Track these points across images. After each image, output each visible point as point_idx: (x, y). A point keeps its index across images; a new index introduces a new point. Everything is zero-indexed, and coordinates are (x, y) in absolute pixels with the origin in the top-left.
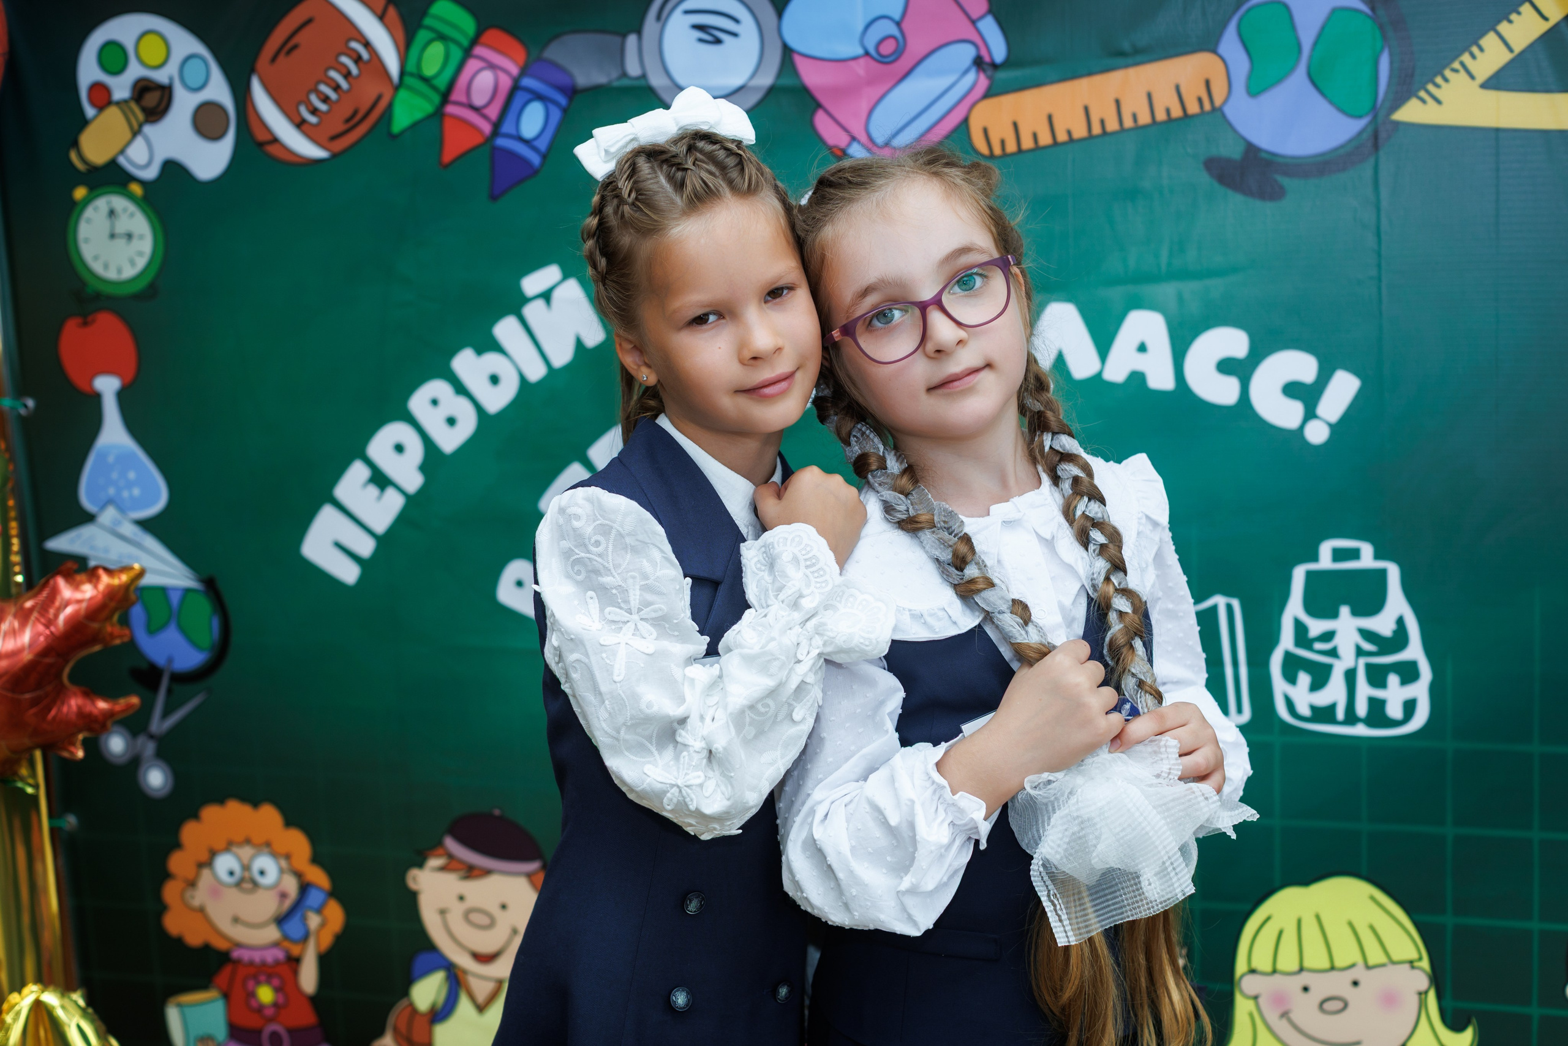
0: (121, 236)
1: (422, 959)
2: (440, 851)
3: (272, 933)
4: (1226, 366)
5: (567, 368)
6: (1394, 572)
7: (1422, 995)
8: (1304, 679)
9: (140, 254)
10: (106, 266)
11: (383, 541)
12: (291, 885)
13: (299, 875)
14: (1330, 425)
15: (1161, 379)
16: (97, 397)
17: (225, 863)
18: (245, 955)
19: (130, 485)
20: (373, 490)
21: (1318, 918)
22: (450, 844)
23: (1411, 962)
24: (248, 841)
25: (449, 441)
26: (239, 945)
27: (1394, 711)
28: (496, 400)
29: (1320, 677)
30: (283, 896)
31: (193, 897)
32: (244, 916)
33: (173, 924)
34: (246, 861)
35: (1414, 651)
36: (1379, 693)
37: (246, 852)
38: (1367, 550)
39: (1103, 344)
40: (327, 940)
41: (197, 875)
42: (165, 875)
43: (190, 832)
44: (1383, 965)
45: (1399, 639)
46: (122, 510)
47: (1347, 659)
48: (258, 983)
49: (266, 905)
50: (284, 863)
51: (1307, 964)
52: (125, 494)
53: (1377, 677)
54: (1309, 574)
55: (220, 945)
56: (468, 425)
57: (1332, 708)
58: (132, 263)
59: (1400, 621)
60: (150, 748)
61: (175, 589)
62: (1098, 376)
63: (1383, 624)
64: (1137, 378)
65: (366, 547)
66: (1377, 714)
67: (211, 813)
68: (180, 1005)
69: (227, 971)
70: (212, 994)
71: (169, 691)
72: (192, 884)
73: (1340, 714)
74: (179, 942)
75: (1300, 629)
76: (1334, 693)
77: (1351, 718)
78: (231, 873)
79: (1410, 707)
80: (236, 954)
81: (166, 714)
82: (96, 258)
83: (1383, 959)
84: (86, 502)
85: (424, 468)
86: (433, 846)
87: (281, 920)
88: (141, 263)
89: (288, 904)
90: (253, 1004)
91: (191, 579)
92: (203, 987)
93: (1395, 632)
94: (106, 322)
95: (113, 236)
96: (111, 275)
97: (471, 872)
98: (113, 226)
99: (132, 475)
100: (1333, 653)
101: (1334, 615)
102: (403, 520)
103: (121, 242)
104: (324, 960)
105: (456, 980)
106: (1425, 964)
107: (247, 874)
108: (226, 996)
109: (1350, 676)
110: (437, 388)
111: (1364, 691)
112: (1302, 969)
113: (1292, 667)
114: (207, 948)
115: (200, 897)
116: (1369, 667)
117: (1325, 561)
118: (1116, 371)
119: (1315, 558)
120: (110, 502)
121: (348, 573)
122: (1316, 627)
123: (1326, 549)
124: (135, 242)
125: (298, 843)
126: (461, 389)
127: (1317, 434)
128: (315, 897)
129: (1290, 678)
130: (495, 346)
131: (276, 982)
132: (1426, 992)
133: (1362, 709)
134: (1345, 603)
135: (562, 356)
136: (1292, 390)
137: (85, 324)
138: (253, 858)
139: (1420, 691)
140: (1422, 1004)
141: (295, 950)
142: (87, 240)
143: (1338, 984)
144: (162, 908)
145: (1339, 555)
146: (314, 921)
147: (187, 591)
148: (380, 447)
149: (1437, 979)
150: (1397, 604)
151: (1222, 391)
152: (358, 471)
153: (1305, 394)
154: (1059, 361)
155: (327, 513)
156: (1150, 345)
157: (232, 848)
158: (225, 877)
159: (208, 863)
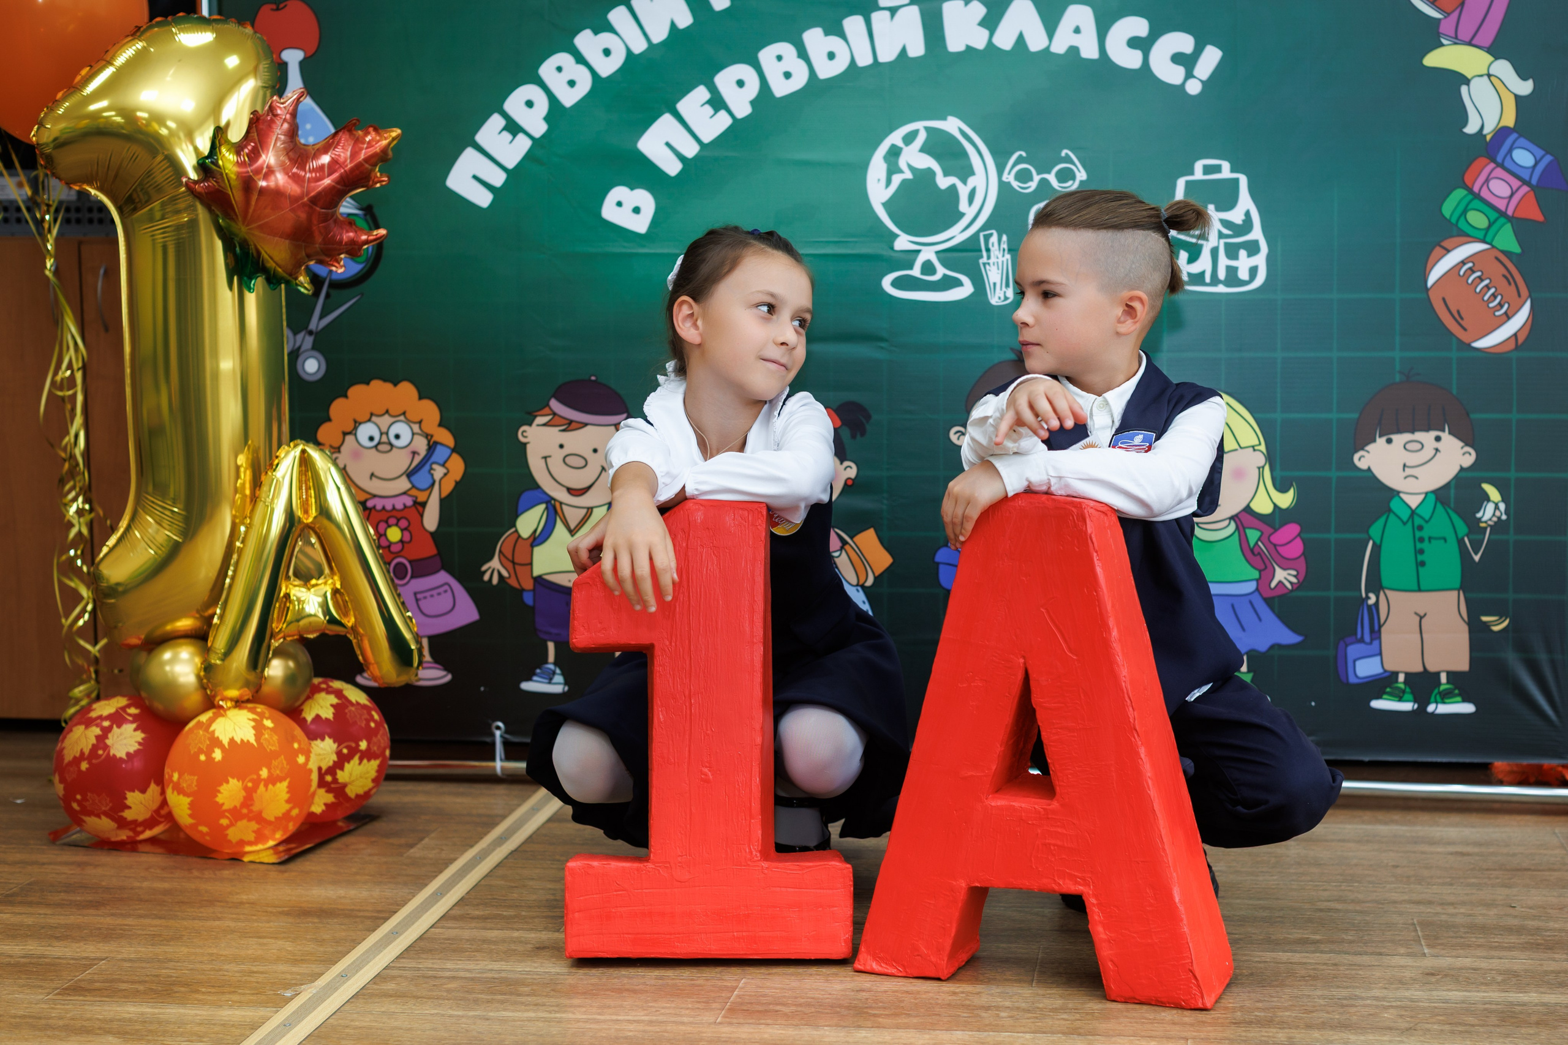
1: (526, 497)
2: (546, 410)
3: (404, 484)
4: (1134, 43)
5: (663, 43)
6: (1243, 180)
7: (1261, 469)
11: (513, 174)
12: (421, 445)
13: (428, 436)
14: (1202, 82)
15: (1089, 51)
16: (284, 65)
17: (366, 431)
18: (379, 502)
20: (507, 136)
22: (554, 404)
23: (1253, 447)
24: (387, 412)
25: (569, 98)
26: (374, 495)
27: (1243, 275)
28: (607, 67)
29: (1195, 252)
30: (414, 453)
32: (378, 472)
34: (384, 430)
35: (1257, 234)
36: (1233, 263)
37: (386, 420)
38: (1226, 166)
39: (1051, 29)
40: (448, 487)
41: (343, 441)
43: (338, 408)
44: (1236, 450)
45: (1247, 226)
47: (1213, 241)
48: (388, 524)
49: (400, 462)
50: (416, 428)
53: (1232, 252)
54: (1187, 182)
56: (585, 84)
57: (1203, 273)
59: (1248, 214)
60: (309, 341)
62: (1047, 50)
63: (1236, 216)
64: (1074, 51)
65: (498, 178)
66: (1232, 277)
67: (355, 391)
71: (328, 296)
72: (336, 449)
73: (1208, 279)
76: (1204, 264)
77: (1215, 281)
78: (371, 438)
79: (1253, 271)
80: (370, 503)
81: (321, 317)
83: (1237, 447)
85: (547, 119)
86: (542, 406)
87: (410, 474)
89: (417, 460)
90: (383, 541)
91: (354, 207)
93: (1243, 221)
94: (295, 8)
97: (570, 426)
99: (308, 127)
102: (529, 157)
104: (444, 502)
105: (554, 510)
106: (1263, 448)
107: (384, 439)
109: (1214, 252)
110: (563, 58)
111: (1223, 261)
115: (342, 459)
116: (1227, 245)
117: (1198, 174)
118: (1059, 46)
119: (1192, 173)
121: (483, 199)
123: (1199, 166)
125: (430, 411)
126: (580, 59)
127: (1194, 88)
128: (441, 453)
130: (610, 29)
131: (404, 523)
132: (1263, 467)
133: (1222, 274)
134: (1211, 203)
135: (659, 34)
136: (1177, 58)
137: (278, 9)
138: (390, 425)
139: (1260, 260)
140: (1261, 475)
141: (422, 497)
145: (1207, 170)
146: (439, 472)
148: (514, 104)
149: (1270, 458)
150: (1246, 202)
151: (1131, 60)
152: (496, 122)
153: (1186, 61)
154: (1021, 39)
155: (469, 153)
156: (1082, 28)
157: (374, 419)
158: (365, 442)
159: (353, 432)
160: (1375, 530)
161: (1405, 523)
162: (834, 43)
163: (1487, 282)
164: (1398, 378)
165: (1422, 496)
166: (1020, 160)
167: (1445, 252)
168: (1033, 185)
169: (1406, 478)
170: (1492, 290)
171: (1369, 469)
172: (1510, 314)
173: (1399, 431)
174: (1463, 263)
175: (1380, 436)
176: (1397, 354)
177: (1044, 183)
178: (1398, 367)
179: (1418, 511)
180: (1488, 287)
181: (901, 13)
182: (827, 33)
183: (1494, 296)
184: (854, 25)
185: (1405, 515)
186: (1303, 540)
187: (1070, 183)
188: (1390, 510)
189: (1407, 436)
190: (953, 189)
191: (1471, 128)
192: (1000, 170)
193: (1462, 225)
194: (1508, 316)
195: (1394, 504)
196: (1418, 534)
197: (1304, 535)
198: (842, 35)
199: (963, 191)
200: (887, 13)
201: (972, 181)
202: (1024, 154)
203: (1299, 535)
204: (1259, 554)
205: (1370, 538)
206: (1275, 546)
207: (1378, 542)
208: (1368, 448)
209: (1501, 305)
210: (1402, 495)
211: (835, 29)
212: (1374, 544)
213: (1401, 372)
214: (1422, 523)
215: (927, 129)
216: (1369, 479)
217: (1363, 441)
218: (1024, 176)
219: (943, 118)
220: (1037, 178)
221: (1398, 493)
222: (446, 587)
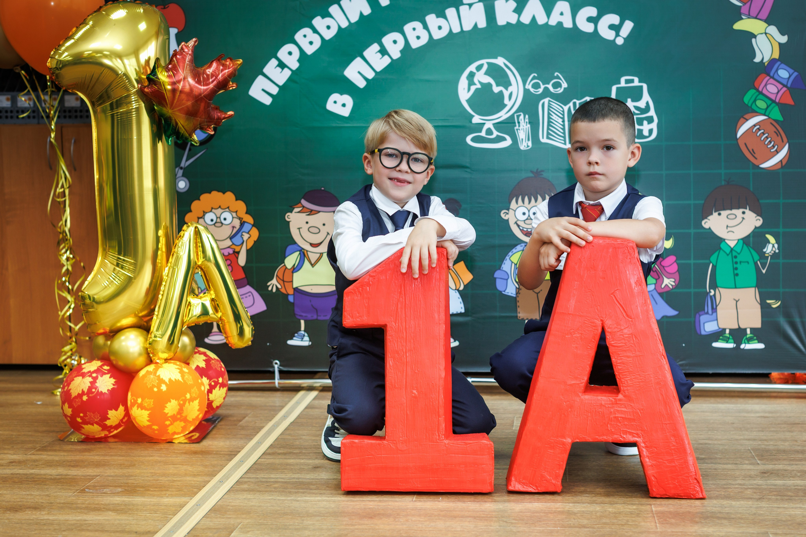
1: (290, 248)
2: (299, 205)
3: (228, 243)
4: (590, 19)
5: (356, 23)
6: (645, 86)
11: (282, 88)
12: (237, 223)
13: (240, 219)
14: (624, 38)
15: (568, 24)
17: (209, 217)
20: (279, 69)
22: (303, 202)
24: (220, 207)
25: (310, 50)
27: (646, 133)
28: (329, 35)
30: (233, 227)
34: (218, 216)
35: (652, 113)
36: (640, 127)
38: (636, 79)
39: (549, 14)
40: (250, 244)
43: (195, 205)
45: (647, 109)
49: (227, 231)
50: (234, 215)
53: (641, 122)
54: (617, 88)
56: (317, 44)
59: (647, 103)
60: (181, 172)
62: (547, 24)
63: (642, 104)
64: (560, 24)
65: (275, 90)
71: (189, 151)
78: (212, 220)
79: (651, 131)
81: (187, 160)
85: (299, 61)
86: (297, 203)
87: (231, 238)
89: (235, 230)
93: (645, 107)
94: (173, 7)
97: (311, 212)
102: (290, 79)
104: (248, 252)
105: (303, 254)
107: (218, 220)
110: (306, 31)
117: (623, 84)
118: (553, 22)
119: (619, 83)
121: (267, 101)
123: (623, 80)
125: (241, 206)
126: (315, 31)
127: (620, 41)
128: (247, 227)
130: (330, 16)
131: (228, 262)
134: (629, 98)
135: (354, 18)
136: (612, 27)
137: (164, 8)
138: (222, 213)
139: (654, 126)
141: (237, 249)
145: (627, 81)
146: (246, 236)
148: (282, 53)
150: (646, 97)
151: (588, 28)
152: (273, 62)
153: (616, 28)
154: (534, 19)
155: (260, 78)
156: (564, 13)
157: (213, 210)
158: (209, 222)
159: (203, 217)
160: (713, 258)
161: (728, 255)
162: (441, 21)
163: (766, 135)
164: (723, 183)
165: (736, 241)
166: (534, 78)
167: (745, 120)
168: (541, 90)
169: (728, 232)
170: (769, 139)
171: (710, 228)
172: (778, 151)
173: (724, 209)
174: (755, 126)
175: (715, 212)
176: (723, 171)
177: (546, 89)
178: (723, 178)
179: (734, 249)
180: (767, 138)
181: (474, 6)
182: (438, 16)
183: (770, 142)
184: (451, 12)
185: (728, 251)
186: (677, 264)
187: (559, 89)
188: (720, 248)
189: (728, 212)
190: (501, 93)
191: (757, 60)
192: (524, 83)
193: (754, 107)
194: (777, 152)
195: (722, 245)
196: (735, 260)
197: (678, 262)
198: (445, 17)
199: (506, 94)
200: (467, 7)
201: (510, 89)
202: (536, 75)
203: (675, 261)
204: (656, 271)
205: (711, 262)
206: (664, 267)
207: (715, 264)
208: (709, 218)
209: (773, 146)
210: (726, 241)
211: (441, 14)
212: (713, 265)
213: (725, 180)
214: (736, 254)
215: (488, 63)
216: (710, 233)
217: (706, 214)
218: (536, 86)
219: (496, 58)
220: (543, 87)
221: (724, 240)
222: (250, 294)
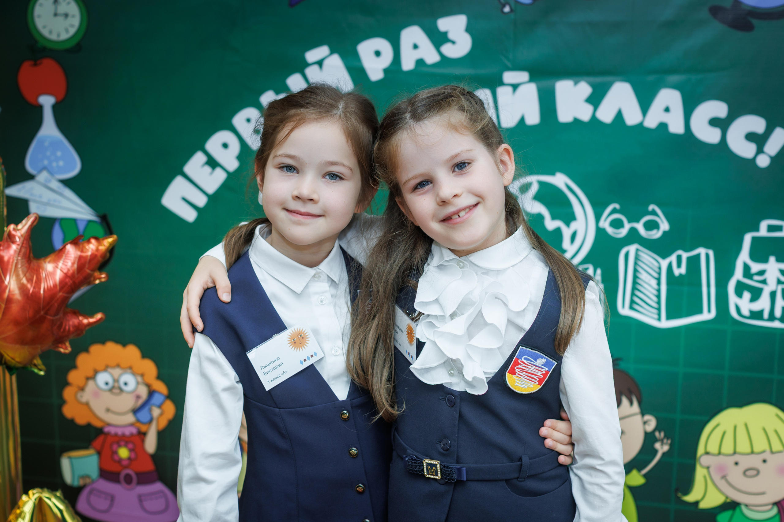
0: (61, 15)
3: (130, 418)
4: (714, 122)
8: (747, 295)
9: (72, 26)
10: (51, 32)
11: (213, 198)
12: (143, 392)
13: (148, 386)
14: (771, 157)
15: (677, 127)
16: (40, 108)
17: (103, 378)
18: (113, 430)
19: (57, 159)
20: (208, 169)
21: (746, 425)
24: (118, 366)
25: (255, 143)
26: (109, 425)
29: (756, 294)
30: (138, 397)
31: (82, 397)
32: (112, 408)
33: (68, 411)
34: (116, 377)
37: (117, 372)
39: (645, 106)
40: (163, 423)
41: (86, 384)
42: (66, 384)
43: (82, 359)
44: (781, 452)
46: (51, 173)
47: (772, 285)
48: (119, 446)
49: (129, 402)
50: (140, 379)
51: (738, 450)
52: (54, 164)
54: (754, 239)
55: (97, 424)
57: (762, 311)
58: (67, 31)
61: (82, 220)
62: (641, 125)
64: (663, 126)
65: (201, 201)
68: (70, 458)
69: (101, 439)
70: (91, 451)
72: (82, 389)
73: (766, 315)
74: (72, 422)
75: (747, 268)
76: (763, 304)
77: (772, 318)
78: (107, 384)
80: (106, 430)
82: (44, 27)
83: (781, 448)
84: (29, 167)
85: (238, 158)
87: (135, 411)
88: (72, 31)
89: (140, 402)
90: (116, 458)
91: (92, 215)
92: (86, 448)
94: (48, 64)
95: (56, 15)
96: (54, 37)
98: (56, 9)
99: (59, 154)
100: (764, 282)
101: (766, 261)
102: (225, 186)
103: (60, 19)
104: (161, 434)
107: (116, 385)
108: (99, 453)
109: (773, 295)
110: (251, 112)
111: (780, 302)
112: (735, 453)
113: (740, 288)
114: (89, 426)
115: (86, 396)
117: (763, 231)
118: (651, 122)
119: (757, 229)
120: (45, 168)
121: (190, 215)
122: (755, 267)
123: (764, 225)
124: (69, 19)
125: (150, 367)
127: (763, 161)
128: (157, 399)
129: (739, 293)
130: (288, 90)
131: (131, 446)
133: (778, 313)
134: (773, 254)
136: (751, 137)
137: (35, 65)
138: (121, 375)
141: (143, 428)
142: (39, 16)
143: (755, 462)
144: (63, 402)
145: (771, 228)
146: (156, 412)
147: (89, 222)
148: (213, 144)
151: (711, 136)
152: (199, 158)
153: (758, 139)
154: (619, 115)
155: (179, 181)
156: (671, 108)
157: (108, 369)
158: (103, 386)
159: (93, 377)
166: (614, 211)
168: (623, 232)
177: (633, 231)
181: (520, 89)
184: (483, 94)
187: (654, 232)
190: (558, 232)
192: (598, 217)
199: (567, 233)
200: (510, 89)
201: (574, 226)
202: (617, 206)
215: (541, 183)
218: (618, 224)
219: (553, 173)
220: (627, 226)
222: (162, 494)
